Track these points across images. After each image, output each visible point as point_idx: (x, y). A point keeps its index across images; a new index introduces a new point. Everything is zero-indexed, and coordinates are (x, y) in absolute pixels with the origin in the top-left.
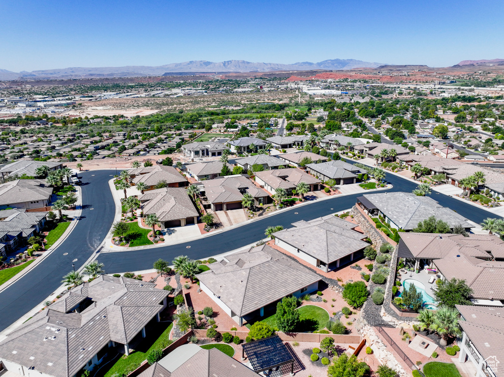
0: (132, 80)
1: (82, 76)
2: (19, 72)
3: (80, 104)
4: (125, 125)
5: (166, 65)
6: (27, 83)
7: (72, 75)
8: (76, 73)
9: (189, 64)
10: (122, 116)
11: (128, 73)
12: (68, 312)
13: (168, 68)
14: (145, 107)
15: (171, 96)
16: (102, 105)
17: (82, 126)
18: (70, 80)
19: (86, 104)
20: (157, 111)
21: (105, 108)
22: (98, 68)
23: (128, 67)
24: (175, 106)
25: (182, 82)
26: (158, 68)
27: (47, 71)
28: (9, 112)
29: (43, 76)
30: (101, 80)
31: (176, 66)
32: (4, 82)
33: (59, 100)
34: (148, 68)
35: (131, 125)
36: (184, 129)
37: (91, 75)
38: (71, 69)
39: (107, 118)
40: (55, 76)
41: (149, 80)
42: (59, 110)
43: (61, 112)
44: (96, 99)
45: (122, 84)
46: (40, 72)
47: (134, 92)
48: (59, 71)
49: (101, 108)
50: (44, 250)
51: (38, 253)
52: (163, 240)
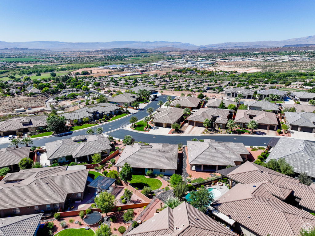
0: (258, 50)
1: (230, 47)
2: (199, 46)
3: (217, 64)
4: (233, 77)
5: (288, 40)
6: (200, 51)
7: (224, 47)
8: (227, 46)
9: (307, 38)
10: (236, 72)
11: (259, 46)
12: (74, 141)
13: (289, 42)
14: (255, 67)
15: (279, 61)
16: (229, 65)
17: (211, 75)
18: (221, 50)
19: (221, 64)
20: (261, 70)
21: (230, 66)
22: (241, 43)
23: (260, 42)
24: (277, 67)
25: (294, 51)
26: (281, 42)
27: (213, 45)
28: (182, 66)
29: (210, 47)
30: (239, 50)
31: (296, 40)
32: (189, 51)
33: (209, 61)
34: (274, 42)
35: (237, 77)
36: (270, 83)
37: (236, 47)
38: (226, 43)
39: (226, 72)
40: (216, 47)
41: (270, 50)
42: (205, 66)
43: (206, 68)
44: (228, 61)
45: (251, 52)
46: (209, 46)
47: (255, 57)
48: (219, 45)
49: (228, 66)
50: (107, 122)
51: (103, 122)
52: (149, 131)
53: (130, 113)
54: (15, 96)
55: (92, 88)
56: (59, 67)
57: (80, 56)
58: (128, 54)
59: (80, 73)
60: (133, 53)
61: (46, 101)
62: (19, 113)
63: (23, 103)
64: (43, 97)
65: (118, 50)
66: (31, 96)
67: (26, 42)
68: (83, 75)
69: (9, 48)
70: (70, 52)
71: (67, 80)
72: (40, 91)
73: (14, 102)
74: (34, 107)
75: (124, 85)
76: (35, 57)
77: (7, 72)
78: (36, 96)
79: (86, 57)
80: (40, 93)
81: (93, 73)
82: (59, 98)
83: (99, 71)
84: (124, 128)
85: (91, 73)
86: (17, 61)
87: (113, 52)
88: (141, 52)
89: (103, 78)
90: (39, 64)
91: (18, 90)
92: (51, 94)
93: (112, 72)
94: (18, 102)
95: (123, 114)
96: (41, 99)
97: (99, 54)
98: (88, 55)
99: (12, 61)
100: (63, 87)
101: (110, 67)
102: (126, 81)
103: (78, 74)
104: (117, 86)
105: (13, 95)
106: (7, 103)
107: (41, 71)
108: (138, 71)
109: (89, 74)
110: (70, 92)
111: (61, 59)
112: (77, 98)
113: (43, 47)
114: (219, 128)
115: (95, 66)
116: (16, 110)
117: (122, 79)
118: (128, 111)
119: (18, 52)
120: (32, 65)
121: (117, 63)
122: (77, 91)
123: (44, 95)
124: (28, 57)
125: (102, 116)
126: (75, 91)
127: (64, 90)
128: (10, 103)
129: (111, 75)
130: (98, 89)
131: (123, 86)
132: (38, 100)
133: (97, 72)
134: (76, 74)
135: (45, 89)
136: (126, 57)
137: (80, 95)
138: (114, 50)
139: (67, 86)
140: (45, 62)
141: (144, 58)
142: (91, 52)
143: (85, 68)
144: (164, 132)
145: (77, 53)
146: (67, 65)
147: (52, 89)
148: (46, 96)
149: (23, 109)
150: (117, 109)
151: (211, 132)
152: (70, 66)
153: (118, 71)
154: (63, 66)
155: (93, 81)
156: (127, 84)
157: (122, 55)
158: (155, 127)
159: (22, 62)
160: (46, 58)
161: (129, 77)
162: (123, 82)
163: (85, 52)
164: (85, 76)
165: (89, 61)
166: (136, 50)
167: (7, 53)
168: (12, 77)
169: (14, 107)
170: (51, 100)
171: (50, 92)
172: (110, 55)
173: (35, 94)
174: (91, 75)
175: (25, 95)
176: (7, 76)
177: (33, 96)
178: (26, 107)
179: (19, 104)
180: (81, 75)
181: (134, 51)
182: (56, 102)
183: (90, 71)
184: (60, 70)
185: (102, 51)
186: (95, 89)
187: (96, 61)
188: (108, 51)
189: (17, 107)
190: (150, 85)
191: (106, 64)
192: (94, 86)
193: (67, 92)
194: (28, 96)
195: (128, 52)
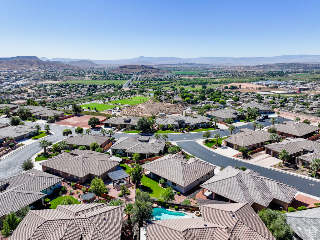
12: (139, 140)
50: (188, 132)
51: (185, 132)
52: (216, 149)
53: (218, 129)
54: (163, 102)
55: (229, 102)
56: (213, 80)
57: (238, 71)
58: (295, 69)
59: (229, 87)
60: (302, 69)
61: (184, 110)
62: (161, 116)
63: (166, 108)
64: (183, 105)
65: (283, 65)
66: (174, 104)
67: (196, 58)
68: (231, 89)
69: (181, 63)
70: (230, 67)
71: (211, 93)
72: (182, 100)
73: (161, 107)
74: (173, 113)
75: (269, 103)
76: (198, 71)
77: (171, 82)
78: (177, 104)
79: (244, 72)
80: (182, 102)
81: (242, 88)
82: (195, 108)
83: (249, 87)
84: (197, 141)
85: (240, 88)
86: (182, 74)
87: (276, 67)
88: (313, 67)
89: (250, 94)
90: (198, 77)
91: (166, 97)
92: (190, 104)
93: (264, 88)
94: (163, 107)
95: (211, 128)
96: (181, 107)
97: (259, 69)
98: (246, 70)
99: (179, 74)
100: (203, 98)
101: (264, 83)
102: (274, 99)
103: (226, 88)
104: (260, 103)
105: (162, 101)
106: (156, 107)
107: (196, 84)
108: (295, 89)
109: (238, 89)
110: (207, 104)
111: (218, 73)
112: (211, 111)
113: (208, 62)
114: (302, 165)
115: (248, 81)
116: (159, 113)
117: (270, 96)
118: (217, 126)
119: (187, 66)
120: (191, 78)
121: (275, 79)
122: (214, 103)
123: (184, 103)
124: (193, 71)
125: (187, 125)
126: (212, 104)
127: (203, 101)
128: (158, 107)
129: (261, 91)
130: (236, 104)
131: (267, 105)
132: (178, 107)
133: (247, 87)
134: (225, 88)
135: (187, 98)
136: (290, 73)
137: (215, 108)
138: (277, 65)
139: (207, 98)
140: (203, 75)
141: (314, 75)
142: (251, 67)
143: (237, 82)
144: (231, 153)
145: (237, 68)
146: (222, 79)
147: (193, 99)
148: (186, 105)
149: (165, 113)
150: (205, 123)
151: (287, 168)
152: (224, 80)
153: (271, 88)
154: (217, 79)
155: (237, 96)
156: (272, 103)
157: (285, 71)
158: (226, 146)
159: (186, 75)
160: (206, 72)
161: (279, 95)
162: (270, 100)
163: (245, 67)
164: (232, 90)
165: (245, 76)
166: (307, 65)
167: (179, 68)
168: (172, 87)
169: (159, 111)
170: (189, 109)
171: (190, 102)
172: (270, 70)
173: (178, 102)
174: (239, 90)
175: (170, 102)
176: (170, 86)
177: (176, 104)
178: (167, 112)
179: (164, 109)
180: (229, 89)
181: (303, 67)
182: (192, 112)
183: (239, 85)
184: (213, 84)
185: (264, 66)
186: (232, 104)
187: (252, 76)
188: (271, 66)
189: (161, 111)
190: (302, 106)
191: (262, 79)
192: (233, 101)
193: (204, 104)
194: (172, 103)
195: (295, 68)
